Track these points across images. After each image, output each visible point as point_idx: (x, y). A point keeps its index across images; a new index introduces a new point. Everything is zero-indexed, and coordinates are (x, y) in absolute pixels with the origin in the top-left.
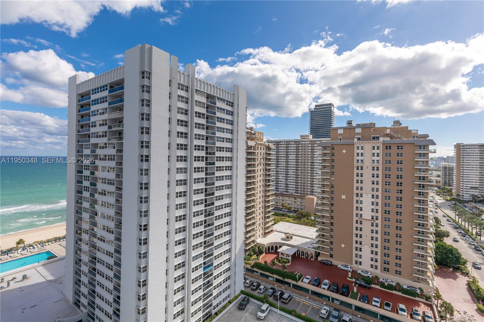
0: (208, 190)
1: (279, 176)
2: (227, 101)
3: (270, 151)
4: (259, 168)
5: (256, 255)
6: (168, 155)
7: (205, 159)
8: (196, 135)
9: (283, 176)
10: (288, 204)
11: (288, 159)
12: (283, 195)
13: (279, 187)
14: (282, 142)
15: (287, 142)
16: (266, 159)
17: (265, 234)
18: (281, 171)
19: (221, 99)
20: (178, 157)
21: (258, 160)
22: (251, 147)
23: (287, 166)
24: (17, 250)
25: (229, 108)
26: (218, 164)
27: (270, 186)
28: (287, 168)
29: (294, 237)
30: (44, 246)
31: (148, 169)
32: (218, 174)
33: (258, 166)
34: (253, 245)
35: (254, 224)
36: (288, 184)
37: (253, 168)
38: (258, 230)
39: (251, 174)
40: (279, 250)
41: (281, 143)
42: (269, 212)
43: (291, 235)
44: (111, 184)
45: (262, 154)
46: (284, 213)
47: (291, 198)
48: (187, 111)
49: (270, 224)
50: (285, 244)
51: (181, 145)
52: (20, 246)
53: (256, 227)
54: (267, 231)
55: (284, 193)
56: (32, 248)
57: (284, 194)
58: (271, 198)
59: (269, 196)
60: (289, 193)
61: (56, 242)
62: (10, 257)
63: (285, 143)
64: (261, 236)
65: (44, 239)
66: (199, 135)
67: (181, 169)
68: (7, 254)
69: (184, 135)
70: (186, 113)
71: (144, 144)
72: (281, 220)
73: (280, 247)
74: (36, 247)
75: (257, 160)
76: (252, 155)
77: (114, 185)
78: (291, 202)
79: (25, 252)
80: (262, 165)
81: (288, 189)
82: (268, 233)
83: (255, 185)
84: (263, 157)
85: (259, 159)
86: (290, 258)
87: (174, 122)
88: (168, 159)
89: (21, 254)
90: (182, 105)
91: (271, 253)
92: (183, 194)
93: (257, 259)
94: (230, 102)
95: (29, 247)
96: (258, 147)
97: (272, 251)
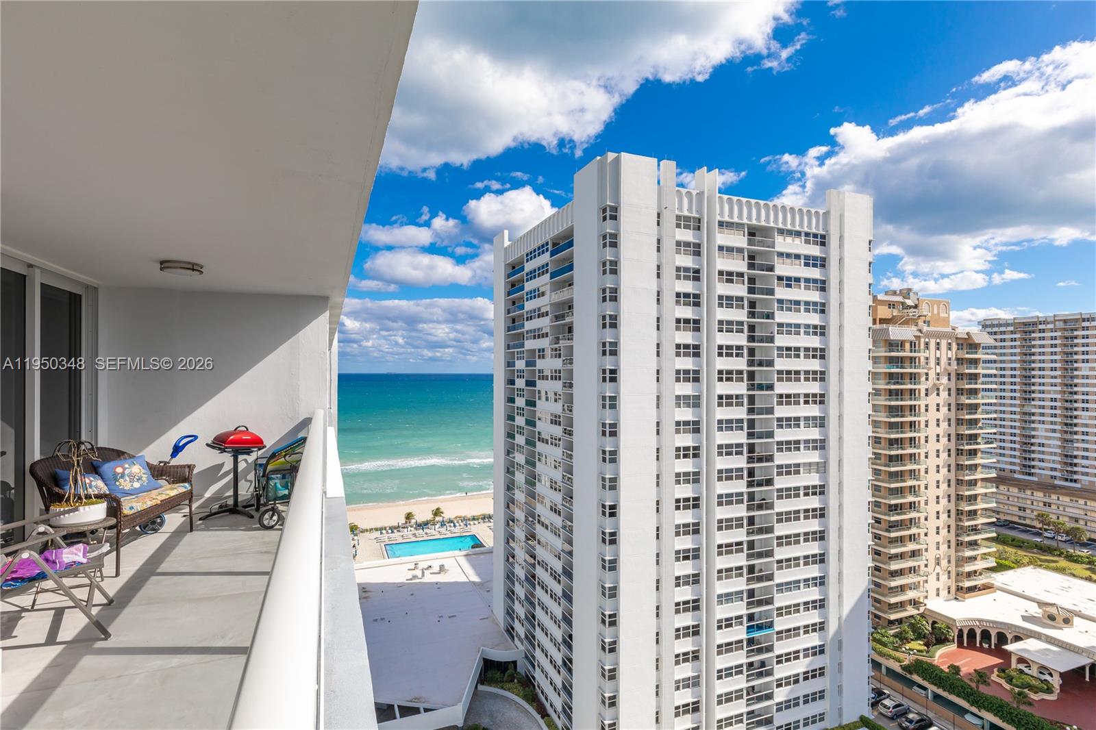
0: (757, 449)
1: (1034, 429)
2: (807, 234)
3: (976, 353)
4: (933, 400)
5: (922, 643)
6: (656, 368)
7: (745, 376)
8: (721, 322)
9: (1054, 431)
10: (1071, 517)
11: (1072, 377)
12: (1048, 487)
13: (1033, 463)
14: (1045, 323)
15: (1065, 321)
16: (960, 376)
17: (961, 592)
18: (1042, 415)
19: (790, 233)
20: (678, 372)
21: (927, 379)
22: (902, 343)
23: (1067, 397)
24: (434, 524)
25: (815, 251)
26: (781, 388)
27: (979, 455)
28: (1068, 405)
29: (1076, 620)
30: (468, 526)
31: (616, 397)
32: (782, 411)
33: (927, 395)
34: (911, 611)
35: (914, 554)
36: (1076, 457)
37: (911, 399)
38: (934, 576)
39: (903, 416)
40: (1010, 647)
41: (1041, 327)
42: (975, 529)
43: (1068, 615)
44: (556, 424)
45: (944, 361)
46: (1054, 544)
47: (1081, 502)
48: (697, 271)
49: (979, 565)
50: (1038, 636)
51: (687, 346)
52: (437, 519)
53: (926, 566)
54: (967, 584)
55: (1057, 482)
56: (452, 525)
57: (1054, 487)
58: (979, 490)
59: (973, 483)
60: (1078, 486)
61: (484, 522)
62: (426, 533)
63: (1061, 325)
64: (944, 593)
65: (469, 515)
66: (730, 323)
67: (686, 397)
68: (423, 529)
69: (692, 325)
70: (696, 275)
71: (608, 348)
72: (1030, 563)
73: (1017, 639)
74: (457, 524)
75: (923, 379)
76: (907, 364)
77: (560, 425)
78: (1082, 512)
79: (443, 530)
80: (944, 394)
81: (1075, 473)
82: (972, 589)
83: (919, 447)
84: (945, 369)
85: (932, 375)
86: (1056, 682)
87: (668, 298)
88: (656, 376)
89: (439, 532)
90: (687, 261)
91: (981, 650)
92: (691, 452)
93: (924, 654)
94: (815, 236)
95: (448, 523)
96: (927, 344)
97: (986, 646)
